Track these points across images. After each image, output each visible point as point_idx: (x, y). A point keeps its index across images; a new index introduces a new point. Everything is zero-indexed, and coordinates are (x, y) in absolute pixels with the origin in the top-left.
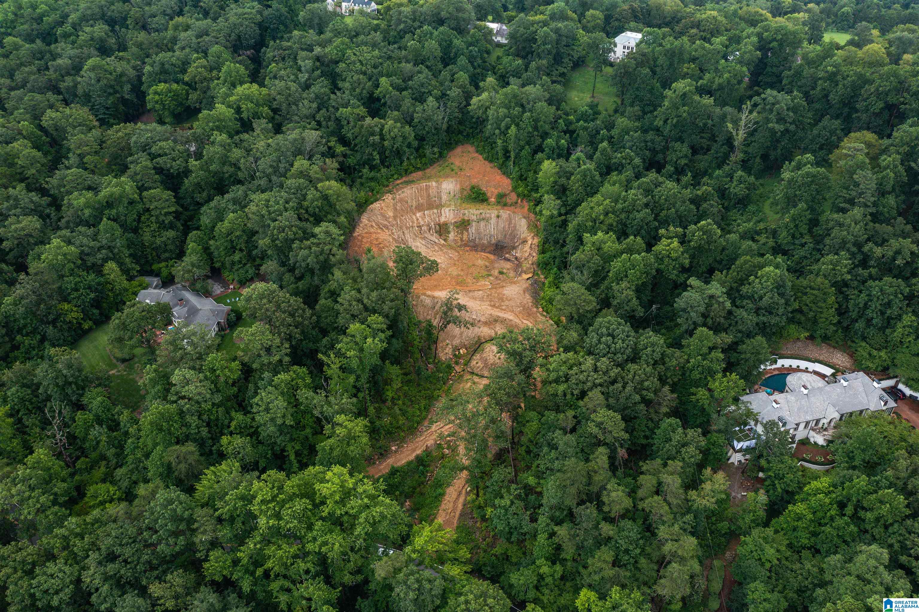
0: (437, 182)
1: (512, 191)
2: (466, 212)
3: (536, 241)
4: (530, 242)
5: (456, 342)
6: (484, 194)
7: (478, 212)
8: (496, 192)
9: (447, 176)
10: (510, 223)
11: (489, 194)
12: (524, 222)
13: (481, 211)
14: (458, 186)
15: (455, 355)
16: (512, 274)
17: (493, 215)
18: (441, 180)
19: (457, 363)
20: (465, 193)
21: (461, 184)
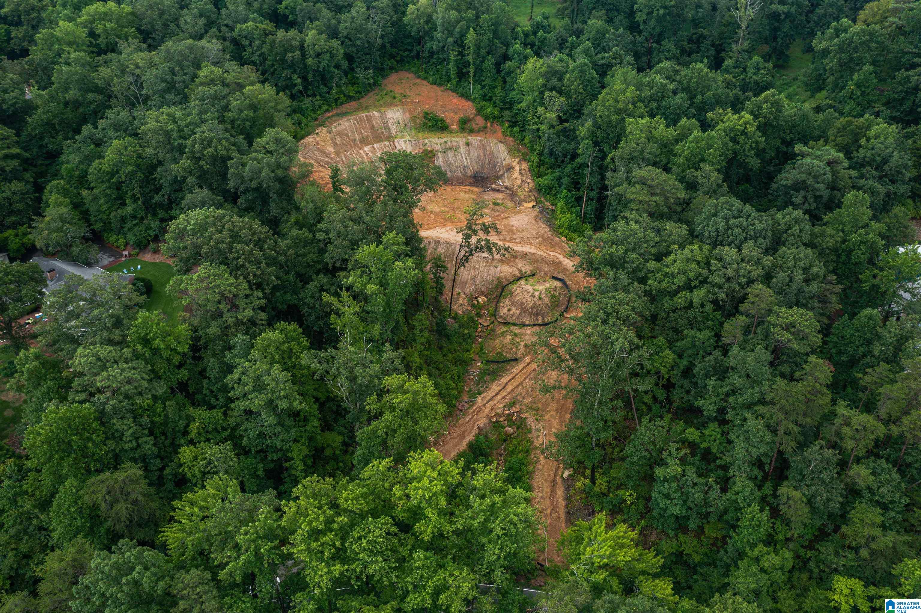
0: (379, 111)
1: (476, 115)
2: (426, 141)
3: (525, 166)
4: (517, 168)
5: (470, 289)
6: (442, 121)
7: (442, 141)
8: (457, 116)
9: (390, 105)
10: (485, 150)
11: (449, 121)
12: (502, 148)
13: (445, 139)
14: (408, 114)
15: (473, 306)
16: (510, 204)
17: (461, 143)
18: (383, 110)
19: (479, 315)
20: (418, 121)
21: (409, 111)
